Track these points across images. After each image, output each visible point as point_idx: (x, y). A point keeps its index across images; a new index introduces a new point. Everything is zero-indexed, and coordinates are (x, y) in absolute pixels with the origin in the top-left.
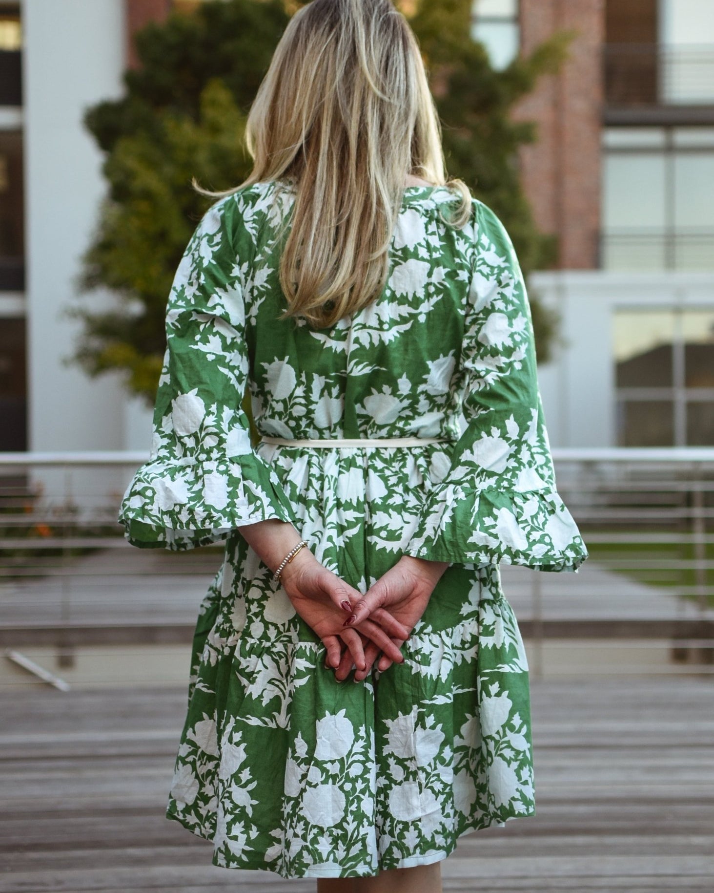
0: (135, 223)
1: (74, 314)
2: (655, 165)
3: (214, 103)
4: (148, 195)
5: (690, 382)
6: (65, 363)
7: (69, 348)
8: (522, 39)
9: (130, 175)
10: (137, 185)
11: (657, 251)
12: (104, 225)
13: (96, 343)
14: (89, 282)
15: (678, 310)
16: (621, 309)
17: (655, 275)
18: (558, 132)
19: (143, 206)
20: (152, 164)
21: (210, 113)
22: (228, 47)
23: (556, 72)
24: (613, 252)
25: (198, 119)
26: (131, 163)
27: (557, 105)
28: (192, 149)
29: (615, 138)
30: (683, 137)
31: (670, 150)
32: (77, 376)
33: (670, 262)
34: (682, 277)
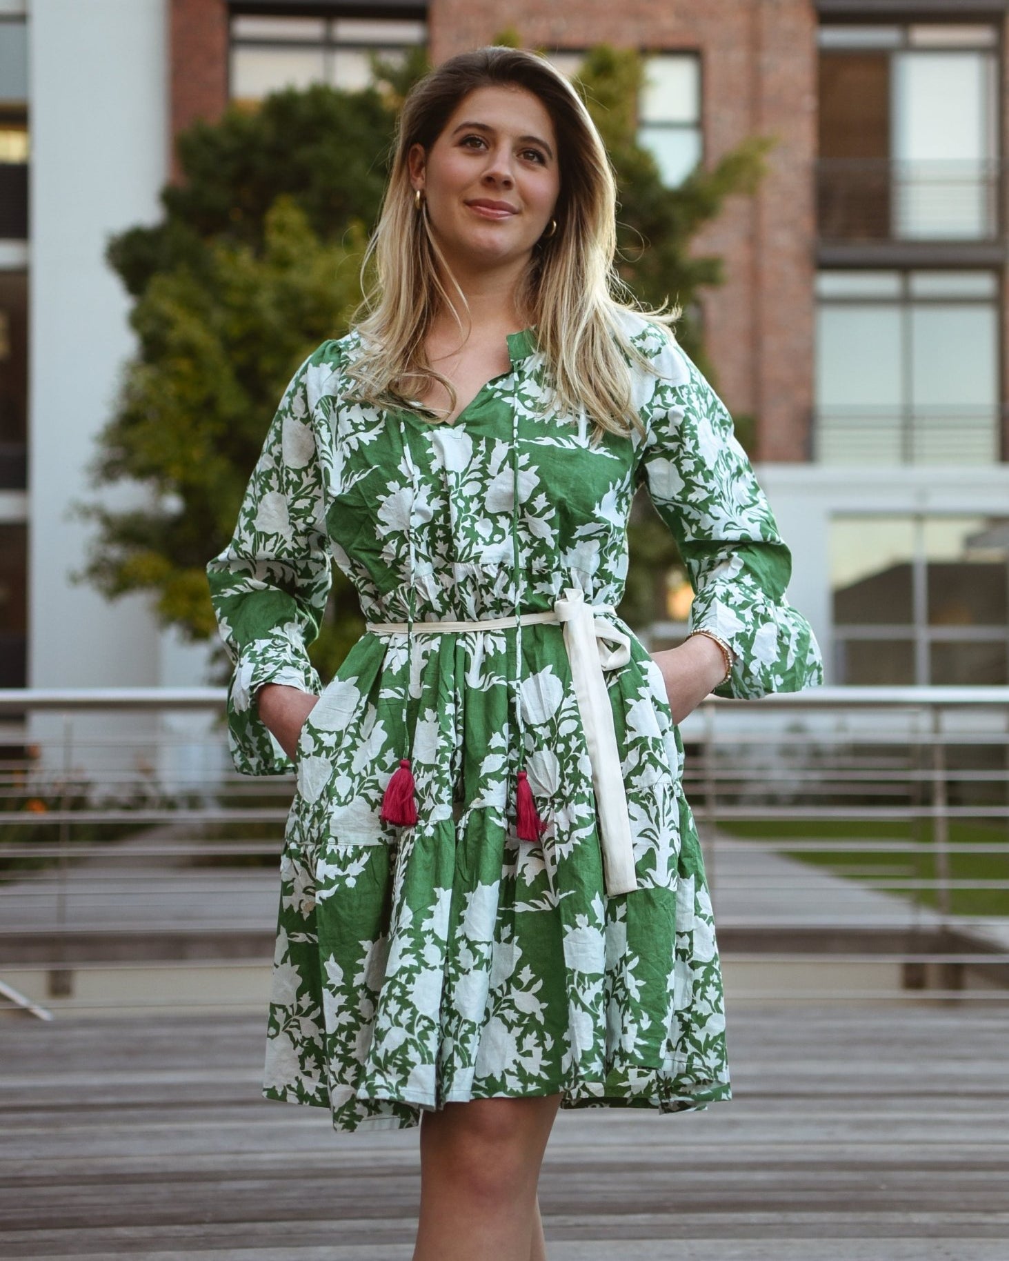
0: (171, 388)
1: (86, 512)
2: (888, 321)
3: (282, 228)
4: (189, 351)
5: (934, 618)
6: (74, 579)
7: (80, 561)
8: (705, 149)
9: (167, 323)
10: (174, 336)
11: (891, 437)
12: (128, 392)
13: (115, 552)
14: (109, 471)
15: (919, 517)
16: (840, 516)
17: (888, 469)
18: (754, 276)
19: (184, 365)
20: (196, 310)
21: (275, 240)
22: (304, 154)
23: (752, 191)
24: (829, 438)
25: (260, 250)
26: (167, 307)
27: (754, 240)
28: (252, 289)
29: (831, 284)
30: (924, 284)
31: (906, 301)
32: (89, 597)
33: (907, 454)
34: (921, 472)
